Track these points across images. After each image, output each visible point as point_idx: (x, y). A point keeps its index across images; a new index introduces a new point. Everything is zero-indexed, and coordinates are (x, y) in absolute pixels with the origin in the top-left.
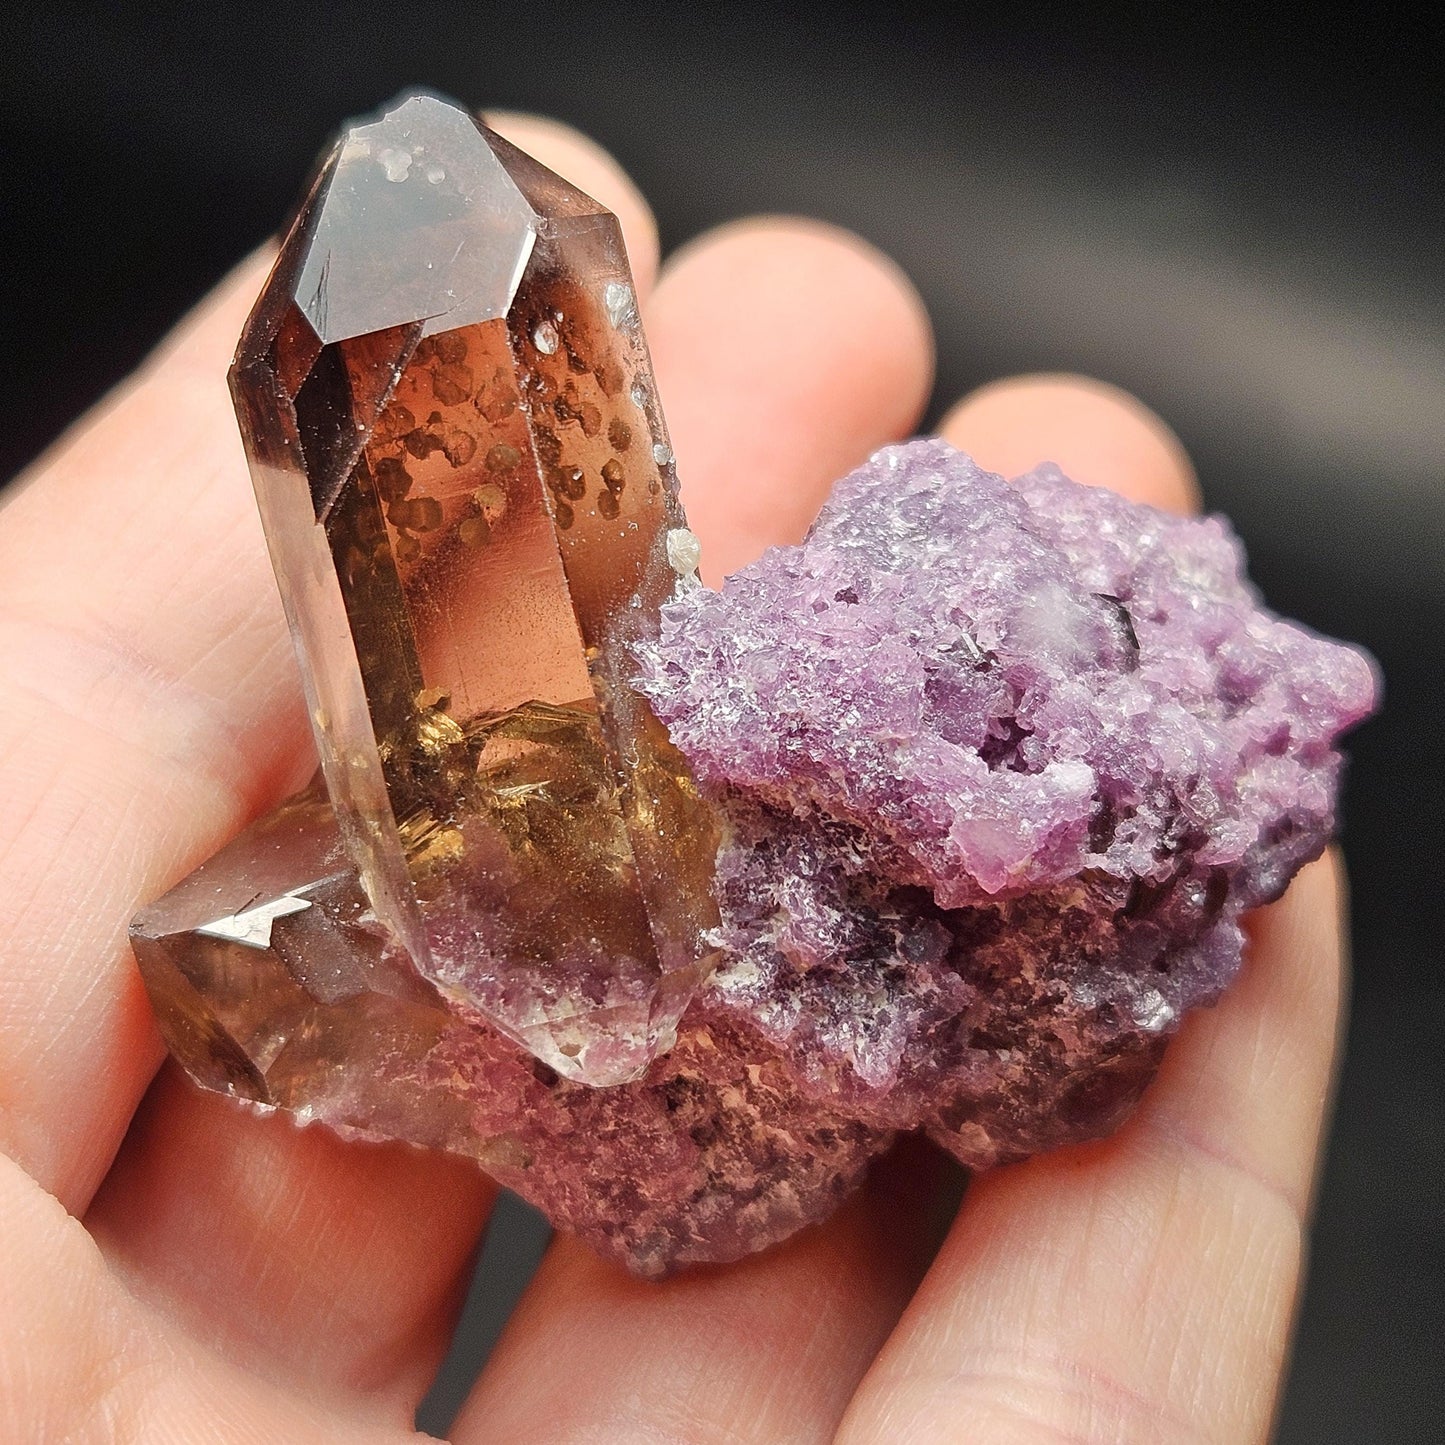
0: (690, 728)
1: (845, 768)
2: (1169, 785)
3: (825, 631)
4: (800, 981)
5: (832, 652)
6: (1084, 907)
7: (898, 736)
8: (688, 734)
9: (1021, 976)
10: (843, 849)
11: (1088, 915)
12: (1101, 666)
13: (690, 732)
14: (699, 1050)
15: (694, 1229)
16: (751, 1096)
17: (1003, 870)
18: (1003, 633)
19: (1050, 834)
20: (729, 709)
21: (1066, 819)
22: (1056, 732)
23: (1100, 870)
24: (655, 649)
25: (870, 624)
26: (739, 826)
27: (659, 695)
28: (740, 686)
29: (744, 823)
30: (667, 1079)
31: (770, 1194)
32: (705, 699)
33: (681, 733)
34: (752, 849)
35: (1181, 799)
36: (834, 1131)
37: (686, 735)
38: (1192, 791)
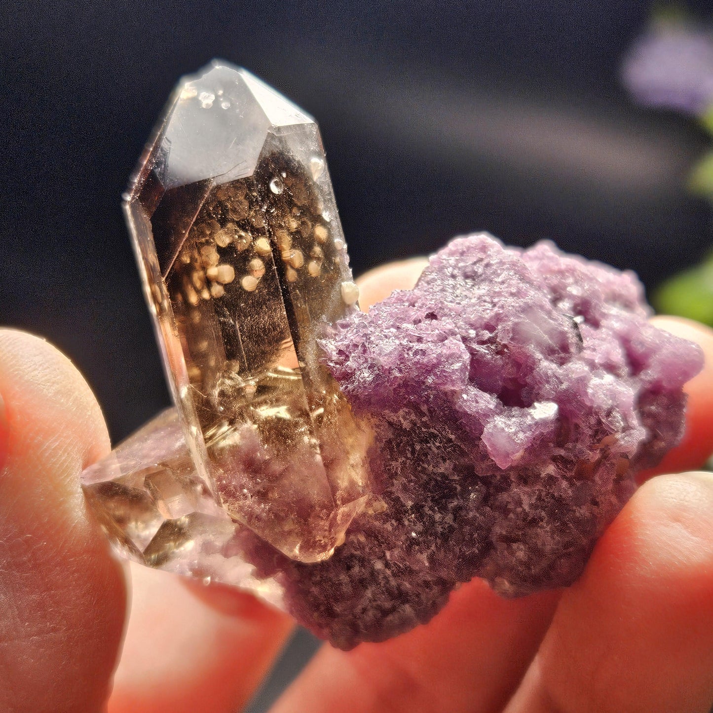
0: (349, 384)
1: (427, 405)
2: (596, 413)
3: (419, 334)
4: (408, 511)
5: (421, 345)
6: (553, 474)
7: (455, 388)
8: (348, 387)
9: (522, 507)
10: (429, 445)
11: (556, 478)
12: (562, 352)
13: (349, 386)
14: (359, 542)
15: (362, 627)
16: (387, 565)
17: (509, 457)
18: (511, 335)
19: (534, 439)
20: (368, 374)
21: (542, 431)
22: (538, 386)
23: (560, 456)
24: (333, 343)
25: (441, 330)
26: (377, 432)
27: (334, 367)
28: (374, 363)
29: (379, 430)
30: (345, 555)
31: (400, 610)
32: (357, 369)
33: (344, 386)
34: (383, 444)
35: (603, 420)
36: (430, 581)
37: (347, 387)
38: (608, 416)
